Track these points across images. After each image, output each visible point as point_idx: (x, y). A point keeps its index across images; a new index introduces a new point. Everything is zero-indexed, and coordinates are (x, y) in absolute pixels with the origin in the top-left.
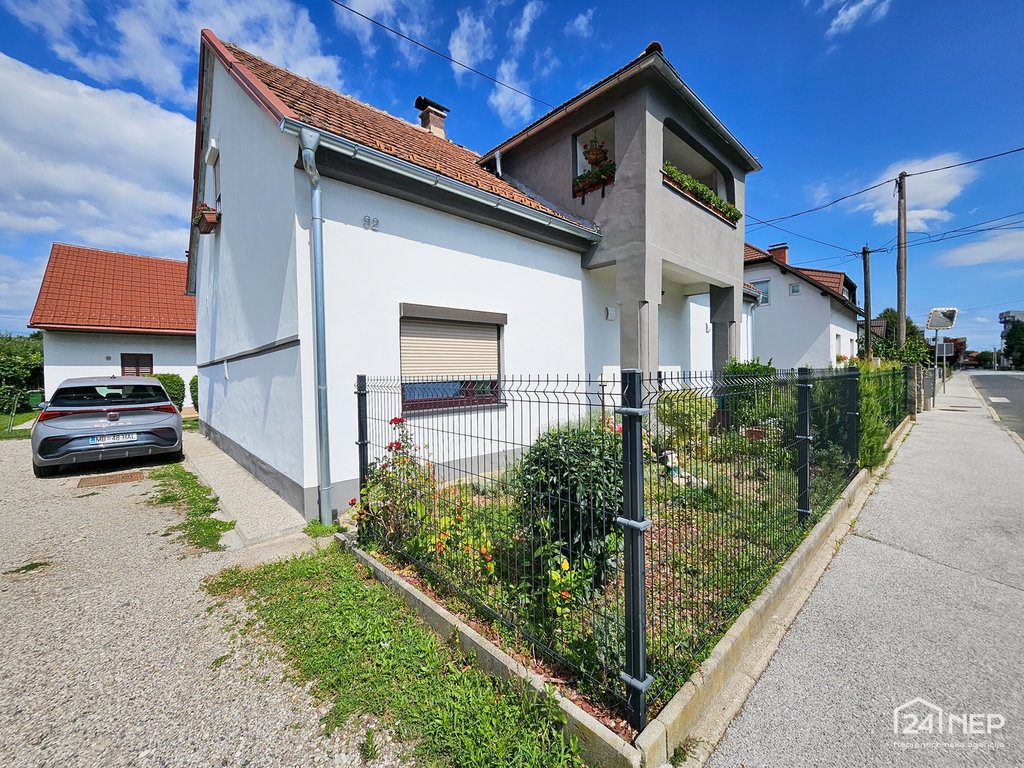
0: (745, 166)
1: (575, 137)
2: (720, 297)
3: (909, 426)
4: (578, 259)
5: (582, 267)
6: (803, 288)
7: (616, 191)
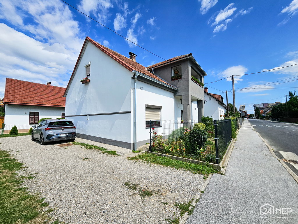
0: (204, 74)
1: (172, 68)
2: (200, 102)
3: (238, 131)
4: (173, 94)
5: (174, 96)
6: (212, 98)
7: (182, 81)
